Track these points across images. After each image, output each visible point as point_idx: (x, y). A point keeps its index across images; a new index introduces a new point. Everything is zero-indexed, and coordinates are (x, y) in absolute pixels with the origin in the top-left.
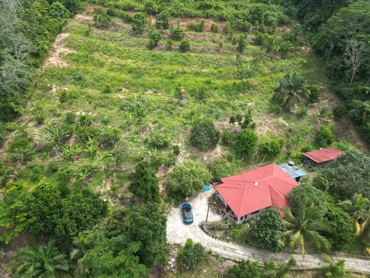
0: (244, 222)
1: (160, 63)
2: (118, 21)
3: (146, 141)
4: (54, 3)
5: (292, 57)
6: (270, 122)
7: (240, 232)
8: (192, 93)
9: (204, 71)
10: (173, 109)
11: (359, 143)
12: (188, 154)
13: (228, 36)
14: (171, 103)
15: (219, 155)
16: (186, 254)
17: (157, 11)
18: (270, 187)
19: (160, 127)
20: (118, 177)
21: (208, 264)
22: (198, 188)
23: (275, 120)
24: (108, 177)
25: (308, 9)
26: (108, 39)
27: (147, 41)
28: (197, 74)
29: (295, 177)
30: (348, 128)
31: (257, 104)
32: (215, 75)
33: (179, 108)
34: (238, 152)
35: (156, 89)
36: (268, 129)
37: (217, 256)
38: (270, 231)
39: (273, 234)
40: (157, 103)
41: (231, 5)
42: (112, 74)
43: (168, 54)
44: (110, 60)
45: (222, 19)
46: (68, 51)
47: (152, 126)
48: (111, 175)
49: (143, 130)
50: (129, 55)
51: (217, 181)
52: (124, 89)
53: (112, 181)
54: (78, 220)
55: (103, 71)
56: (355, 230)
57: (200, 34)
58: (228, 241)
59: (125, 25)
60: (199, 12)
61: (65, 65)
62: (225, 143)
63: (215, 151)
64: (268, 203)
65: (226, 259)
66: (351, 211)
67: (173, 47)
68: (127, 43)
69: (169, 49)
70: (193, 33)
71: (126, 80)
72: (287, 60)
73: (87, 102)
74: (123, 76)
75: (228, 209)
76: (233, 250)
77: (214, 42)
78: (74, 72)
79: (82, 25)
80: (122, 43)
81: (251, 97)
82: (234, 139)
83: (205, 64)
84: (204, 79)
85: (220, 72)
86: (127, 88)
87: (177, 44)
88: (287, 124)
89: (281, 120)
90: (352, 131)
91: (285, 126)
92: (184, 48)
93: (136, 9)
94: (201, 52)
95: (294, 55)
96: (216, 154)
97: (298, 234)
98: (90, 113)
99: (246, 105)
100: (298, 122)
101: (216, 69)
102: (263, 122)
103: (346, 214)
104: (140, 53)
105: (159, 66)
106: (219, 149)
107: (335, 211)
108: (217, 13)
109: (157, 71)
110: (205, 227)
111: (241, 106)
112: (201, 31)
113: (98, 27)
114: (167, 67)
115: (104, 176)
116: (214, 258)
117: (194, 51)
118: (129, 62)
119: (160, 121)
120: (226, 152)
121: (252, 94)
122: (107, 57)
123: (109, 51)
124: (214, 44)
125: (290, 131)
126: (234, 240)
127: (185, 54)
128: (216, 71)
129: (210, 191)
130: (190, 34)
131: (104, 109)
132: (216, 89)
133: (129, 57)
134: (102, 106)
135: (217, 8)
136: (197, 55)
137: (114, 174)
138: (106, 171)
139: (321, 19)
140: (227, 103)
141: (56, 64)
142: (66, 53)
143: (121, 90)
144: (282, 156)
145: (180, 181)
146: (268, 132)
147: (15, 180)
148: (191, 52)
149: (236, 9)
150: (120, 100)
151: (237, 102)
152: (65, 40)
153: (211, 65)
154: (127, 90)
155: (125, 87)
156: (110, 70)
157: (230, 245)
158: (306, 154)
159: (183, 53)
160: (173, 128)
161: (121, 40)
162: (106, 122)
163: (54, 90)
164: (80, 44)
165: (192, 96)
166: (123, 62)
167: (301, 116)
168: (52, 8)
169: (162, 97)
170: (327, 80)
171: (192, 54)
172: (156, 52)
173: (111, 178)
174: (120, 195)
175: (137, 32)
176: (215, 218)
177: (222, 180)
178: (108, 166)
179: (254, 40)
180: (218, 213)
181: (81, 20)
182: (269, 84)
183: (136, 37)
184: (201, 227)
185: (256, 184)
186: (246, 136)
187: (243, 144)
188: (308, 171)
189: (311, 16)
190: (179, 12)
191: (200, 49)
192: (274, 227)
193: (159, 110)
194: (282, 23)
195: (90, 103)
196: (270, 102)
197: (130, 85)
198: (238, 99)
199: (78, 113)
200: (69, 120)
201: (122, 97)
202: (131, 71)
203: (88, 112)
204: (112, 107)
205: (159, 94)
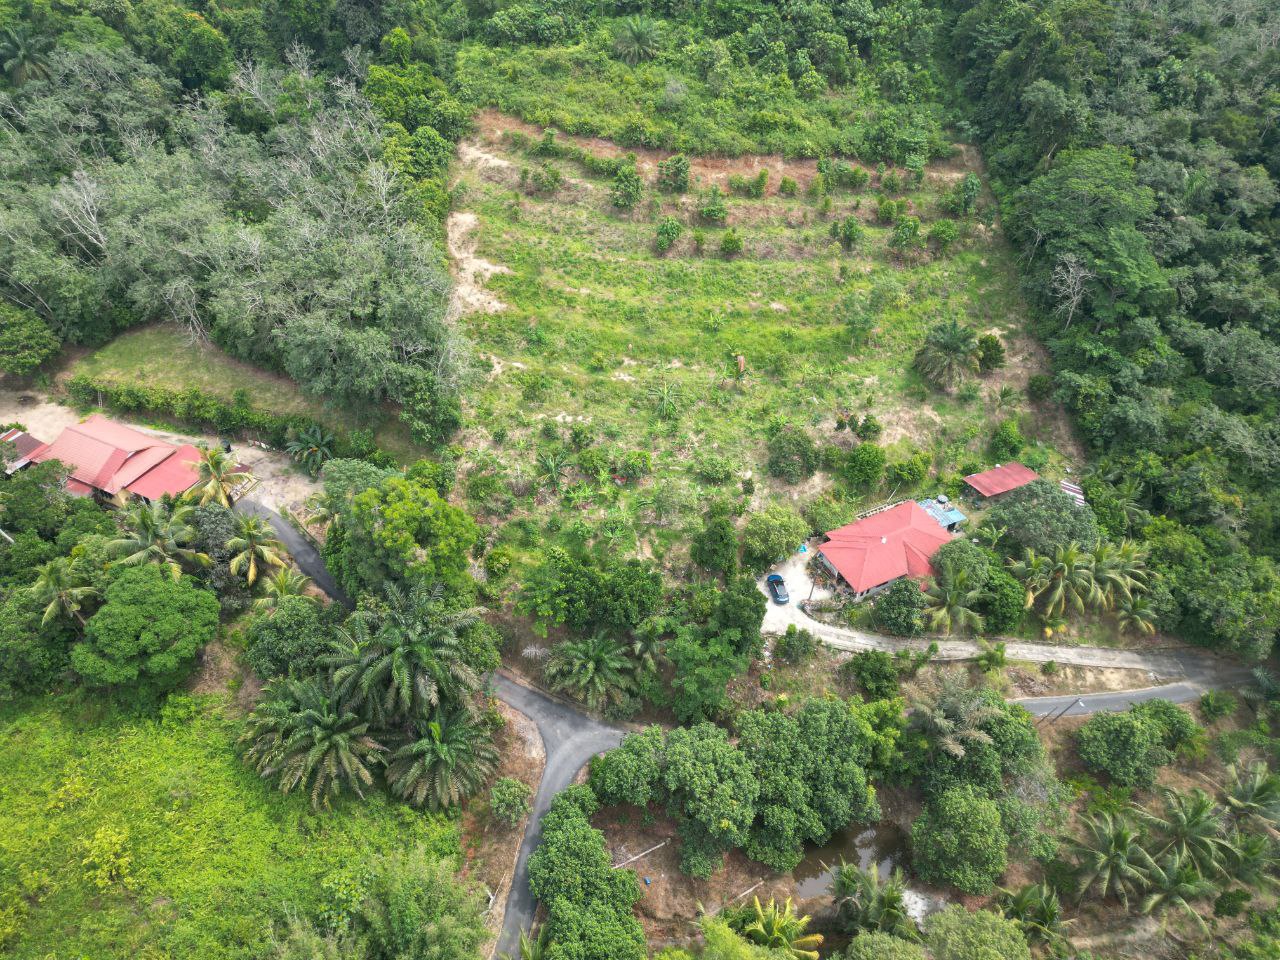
0: (866, 599)
1: (686, 293)
2: (571, 175)
3: (690, 470)
4: (420, 130)
5: (956, 252)
6: (907, 417)
7: (858, 613)
8: (759, 362)
9: (775, 306)
10: (728, 401)
11: (1071, 449)
12: (766, 491)
13: (820, 204)
14: (721, 387)
15: (819, 489)
16: (789, 644)
17: (655, 142)
18: (905, 545)
19: (709, 440)
20: (660, 535)
21: (815, 656)
22: (791, 548)
23: (917, 412)
24: (642, 536)
25: (999, 124)
26: (560, 227)
27: (647, 231)
28: (763, 315)
29: (946, 524)
30: (1055, 418)
31: (882, 380)
32: (798, 315)
33: (738, 397)
34: (851, 484)
35: (688, 357)
36: (904, 431)
37: (828, 647)
38: (904, 610)
39: (910, 613)
40: (695, 389)
41: (822, 112)
42: (595, 326)
43: (698, 267)
44: (584, 291)
45: (800, 157)
46: (489, 268)
47: (694, 439)
48: (647, 531)
49: (681, 447)
50: (617, 273)
51: (819, 536)
52: (627, 361)
53: (651, 543)
54: (641, 604)
55: (577, 318)
56: (1025, 602)
57: (758, 203)
58: (842, 626)
59: (589, 185)
60: (748, 143)
61: (496, 306)
62: (828, 466)
63: (811, 482)
64: (902, 569)
65: (840, 651)
66: (1021, 577)
67: (705, 247)
68: (606, 240)
69: (698, 251)
70: (742, 202)
71: (628, 341)
72: (945, 263)
73: (568, 394)
74: (619, 329)
75: (841, 579)
76: (850, 638)
77: (790, 225)
78: (520, 324)
79: (491, 185)
80: (595, 240)
81: (870, 363)
82: (844, 460)
83: (776, 290)
84: (776, 328)
85: (807, 308)
86: (633, 358)
87: (714, 238)
88: (938, 419)
89: (928, 412)
90: (1060, 424)
91: (934, 423)
92: (729, 251)
93: (604, 134)
94: (764, 257)
95: (960, 248)
96: (813, 487)
97: (943, 612)
98: (580, 418)
99: (862, 383)
100: (959, 414)
101: (799, 300)
102: (895, 419)
103: (1015, 582)
104: (642, 270)
105: (684, 300)
106: (817, 479)
107: (1000, 578)
108: (792, 142)
109: (683, 314)
110: (808, 608)
111: (853, 385)
112: (758, 196)
113: (530, 194)
114: (701, 302)
115: (636, 534)
116: (824, 650)
117: (750, 255)
118: (624, 292)
119: (708, 428)
120: (831, 482)
121: (871, 357)
122: (576, 282)
123: (575, 264)
124: (788, 232)
125: (944, 432)
126: (853, 624)
127: (732, 266)
128: (798, 307)
129: (808, 553)
130: (737, 206)
131: (601, 408)
132: (802, 350)
133: (620, 281)
134: (598, 402)
135: (790, 127)
136: (757, 266)
137: (653, 531)
138: (636, 526)
139: (1026, 157)
140: (826, 381)
141: (477, 305)
142: (488, 275)
143: (620, 363)
144: (927, 482)
145: (765, 541)
146: (904, 438)
147: (494, 545)
148: (743, 257)
149: (834, 123)
150: (627, 388)
151: (844, 379)
152: (472, 234)
153: (788, 291)
154: (633, 363)
155: (627, 355)
156: (590, 316)
157: (846, 632)
158: (968, 479)
159: (728, 261)
160: (733, 441)
161: (591, 233)
162: (612, 436)
163: (497, 369)
164: (508, 247)
165: (758, 368)
166: (609, 294)
167: (965, 399)
168: (418, 145)
169: (702, 375)
170: (1025, 307)
171: (748, 265)
172: (674, 263)
173: (647, 537)
174: (669, 565)
175: (620, 207)
176: (822, 595)
177: (829, 534)
178: (638, 518)
179: (875, 211)
180: (825, 586)
181: (480, 165)
182: (906, 328)
183: (621, 220)
184: (802, 608)
185: (884, 541)
186: (866, 457)
187: (860, 471)
188: (970, 509)
189: (1003, 145)
190: (708, 146)
191: (761, 248)
192: (910, 603)
193: (701, 404)
194: (937, 158)
195: (573, 395)
196: (909, 372)
197: (637, 351)
198: (846, 370)
199: (559, 419)
200: (548, 433)
201: (627, 379)
202: (631, 316)
203: (576, 414)
204: (616, 402)
205: (695, 367)
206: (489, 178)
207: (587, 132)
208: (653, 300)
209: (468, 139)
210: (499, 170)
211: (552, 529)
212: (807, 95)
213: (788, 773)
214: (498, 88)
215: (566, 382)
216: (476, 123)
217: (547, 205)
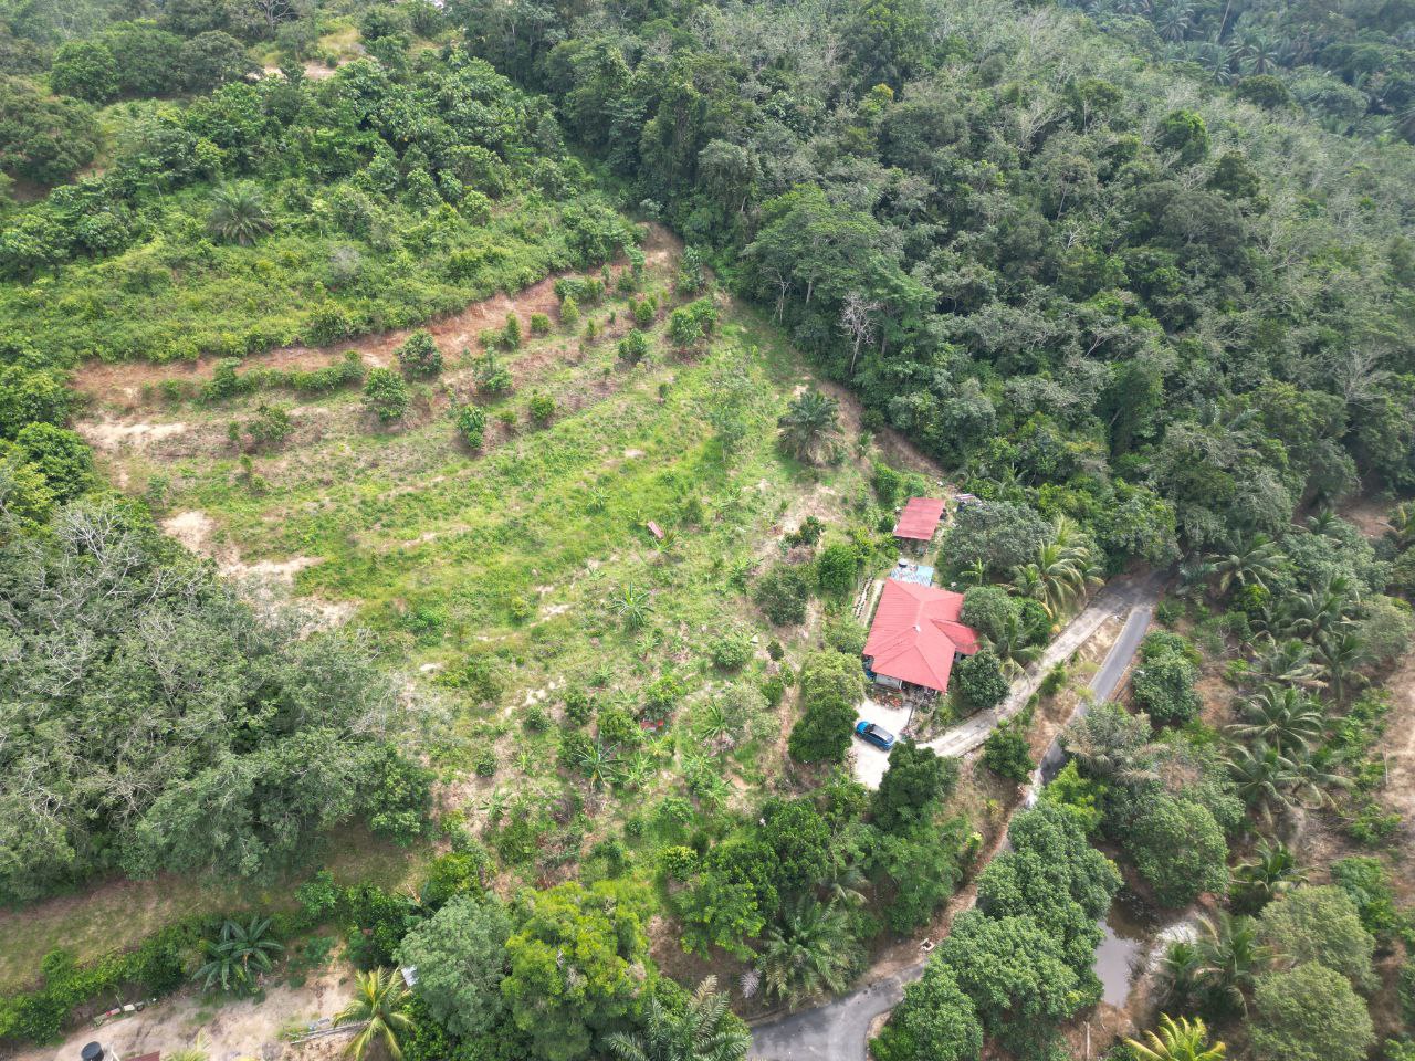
1: (537, 483)
3: (702, 669)
5: (722, 331)
8: (667, 519)
9: (629, 454)
10: (675, 575)
14: (657, 564)
15: (816, 616)
17: (365, 327)
18: (933, 622)
19: (692, 626)
20: (738, 759)
23: (816, 495)
24: (723, 773)
26: (328, 475)
27: (442, 431)
28: (628, 469)
31: (769, 480)
32: (657, 452)
33: (680, 566)
34: (834, 593)
35: (599, 550)
37: (954, 760)
40: (635, 580)
41: (507, 232)
42: (476, 570)
43: (524, 448)
44: (429, 537)
45: (524, 287)
46: (282, 569)
47: (679, 633)
48: (723, 763)
49: (675, 651)
50: (448, 499)
52: (542, 591)
53: (736, 772)
57: (524, 354)
59: (321, 409)
60: (466, 291)
61: (335, 612)
63: (808, 614)
64: (948, 645)
65: (963, 757)
67: (514, 423)
68: (399, 465)
69: (509, 429)
70: (510, 358)
71: (526, 568)
72: (720, 343)
73: (514, 666)
74: (504, 559)
76: (959, 739)
77: (571, 364)
78: (387, 618)
79: (183, 464)
80: (385, 471)
81: (748, 469)
82: (821, 573)
83: (617, 437)
84: (651, 477)
85: (659, 442)
86: (546, 583)
87: (515, 409)
88: (833, 492)
89: (822, 490)
90: (899, 446)
91: (834, 498)
92: (541, 417)
93: (287, 340)
94: (578, 407)
95: (718, 323)
96: (812, 616)
98: (552, 686)
99: (759, 491)
100: (840, 478)
101: (645, 437)
102: (808, 511)
104: (472, 481)
105: (543, 492)
106: (808, 605)
108: (510, 275)
109: (555, 507)
110: (913, 735)
111: (755, 498)
112: (519, 345)
114: (562, 486)
117: (564, 412)
118: (474, 515)
119: (681, 614)
120: (819, 603)
121: (744, 462)
122: (407, 531)
123: (388, 510)
124: (575, 373)
125: (844, 501)
126: (949, 724)
127: (557, 429)
128: (650, 444)
130: (509, 365)
131: (560, 660)
132: (691, 485)
133: (458, 504)
134: (554, 655)
135: (492, 259)
136: (579, 420)
137: (729, 759)
139: (718, 217)
140: (735, 506)
142: (288, 578)
143: (538, 597)
148: (559, 417)
149: (527, 241)
150: (570, 620)
151: (744, 495)
152: (217, 538)
153: (628, 433)
154: (550, 589)
155: (537, 584)
156: (459, 562)
157: (950, 736)
158: (896, 533)
159: (548, 428)
161: (374, 465)
164: (283, 531)
165: (671, 526)
166: (457, 527)
167: (835, 462)
169: (627, 562)
170: (798, 356)
171: (571, 423)
172: (498, 456)
173: (728, 770)
175: (384, 420)
176: (906, 715)
177: (867, 652)
180: (899, 705)
181: (139, 443)
183: (395, 434)
185: (918, 628)
188: (917, 559)
189: (688, 212)
190: (428, 310)
191: (566, 399)
193: (654, 593)
195: (520, 663)
196: (781, 461)
197: (544, 574)
198: (738, 485)
199: (530, 701)
200: (534, 725)
201: (560, 610)
202: (503, 538)
203: (544, 684)
204: (571, 642)
205: (614, 558)
206: (172, 456)
207: (262, 346)
208: (512, 505)
209: (82, 417)
210: (176, 439)
211: (634, 834)
212: (479, 218)
213: (1059, 902)
214: (84, 333)
215: (502, 655)
216: (81, 392)
217: (288, 456)
